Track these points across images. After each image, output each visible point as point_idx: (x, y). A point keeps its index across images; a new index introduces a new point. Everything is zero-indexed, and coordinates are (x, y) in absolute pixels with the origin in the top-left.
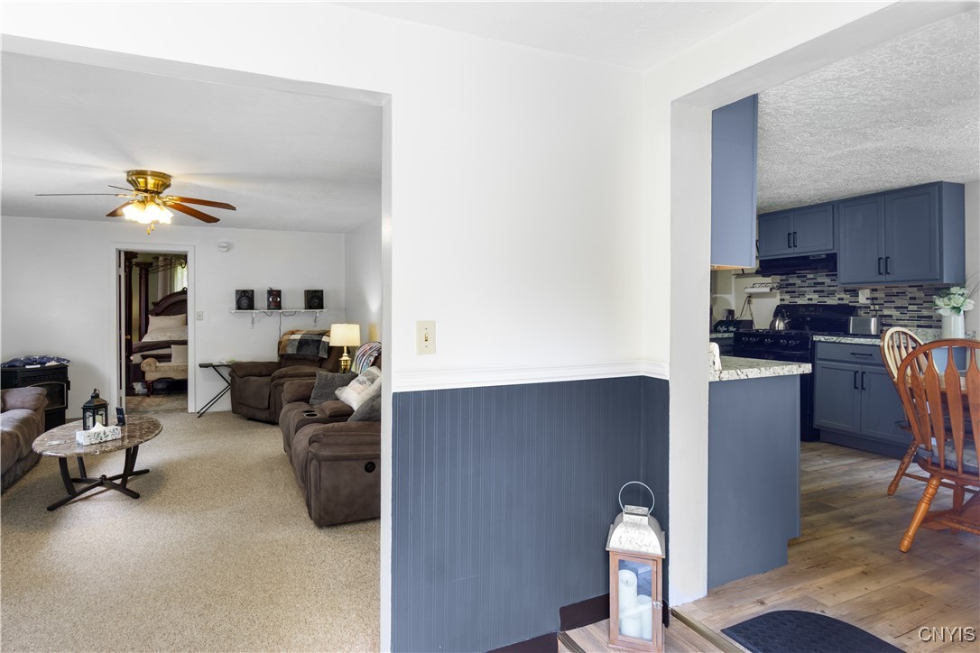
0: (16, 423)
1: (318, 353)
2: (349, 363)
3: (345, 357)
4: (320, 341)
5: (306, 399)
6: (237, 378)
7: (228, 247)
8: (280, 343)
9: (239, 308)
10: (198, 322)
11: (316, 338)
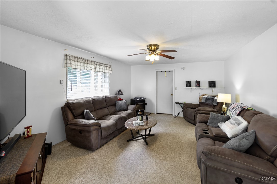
0: (127, 114)
1: (213, 103)
2: (226, 109)
3: (224, 106)
4: (214, 99)
5: (206, 122)
6: (185, 108)
7: (184, 69)
8: (199, 98)
9: (187, 86)
10: (175, 90)
11: (212, 98)
